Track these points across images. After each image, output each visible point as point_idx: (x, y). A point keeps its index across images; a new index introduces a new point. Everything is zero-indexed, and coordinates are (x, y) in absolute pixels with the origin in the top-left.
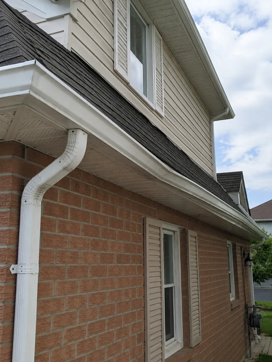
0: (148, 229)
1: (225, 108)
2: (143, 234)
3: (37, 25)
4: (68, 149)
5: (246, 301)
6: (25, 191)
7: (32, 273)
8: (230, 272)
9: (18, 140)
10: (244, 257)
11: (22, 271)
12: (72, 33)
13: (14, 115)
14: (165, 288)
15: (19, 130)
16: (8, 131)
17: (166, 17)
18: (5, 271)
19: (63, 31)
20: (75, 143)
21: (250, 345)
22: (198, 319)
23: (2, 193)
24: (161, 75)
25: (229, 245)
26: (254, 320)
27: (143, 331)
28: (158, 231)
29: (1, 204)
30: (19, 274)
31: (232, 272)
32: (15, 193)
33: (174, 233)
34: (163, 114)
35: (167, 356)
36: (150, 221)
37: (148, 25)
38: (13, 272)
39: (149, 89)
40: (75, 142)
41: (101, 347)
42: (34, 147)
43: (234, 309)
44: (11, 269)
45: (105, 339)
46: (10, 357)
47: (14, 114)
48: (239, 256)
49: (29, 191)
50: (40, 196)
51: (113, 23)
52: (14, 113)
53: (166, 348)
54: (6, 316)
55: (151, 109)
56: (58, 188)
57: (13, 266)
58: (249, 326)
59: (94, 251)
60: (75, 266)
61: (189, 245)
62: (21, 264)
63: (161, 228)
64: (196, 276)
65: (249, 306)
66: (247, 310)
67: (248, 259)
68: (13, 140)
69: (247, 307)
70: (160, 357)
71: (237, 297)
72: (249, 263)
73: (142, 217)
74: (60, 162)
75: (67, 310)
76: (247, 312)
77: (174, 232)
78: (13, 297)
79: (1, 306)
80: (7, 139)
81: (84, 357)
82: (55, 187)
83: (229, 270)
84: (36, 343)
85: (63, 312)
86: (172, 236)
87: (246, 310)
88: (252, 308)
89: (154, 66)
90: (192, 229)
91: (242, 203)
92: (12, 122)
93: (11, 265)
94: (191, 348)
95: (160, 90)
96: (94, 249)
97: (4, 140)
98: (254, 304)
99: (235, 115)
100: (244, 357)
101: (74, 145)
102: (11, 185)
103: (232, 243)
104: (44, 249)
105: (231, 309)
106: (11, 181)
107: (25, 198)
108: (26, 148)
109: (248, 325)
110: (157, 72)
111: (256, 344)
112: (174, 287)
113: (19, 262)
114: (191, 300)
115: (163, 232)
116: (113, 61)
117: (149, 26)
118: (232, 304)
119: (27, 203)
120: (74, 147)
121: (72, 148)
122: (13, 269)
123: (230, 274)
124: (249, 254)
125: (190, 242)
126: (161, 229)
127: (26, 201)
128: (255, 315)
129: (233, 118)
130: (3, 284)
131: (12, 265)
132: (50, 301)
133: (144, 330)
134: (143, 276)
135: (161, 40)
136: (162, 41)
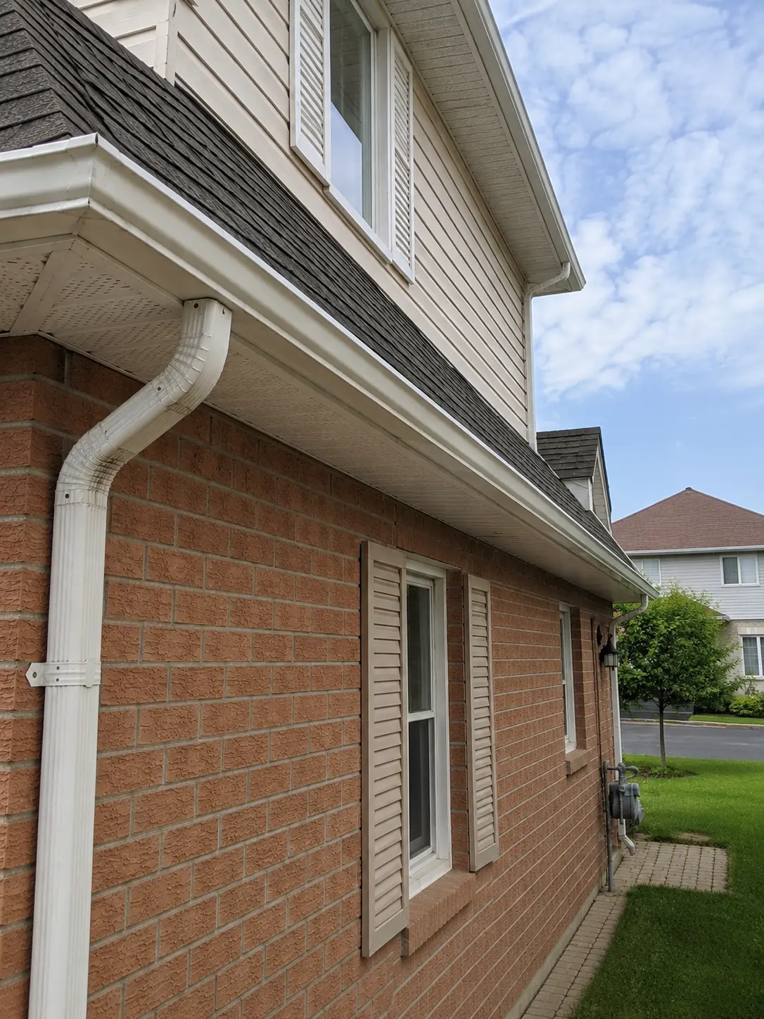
0: (372, 571)
1: (562, 264)
2: (360, 586)
3: (85, 12)
4: (181, 353)
5: (602, 754)
6: (65, 468)
7: (85, 686)
8: (564, 682)
9: (48, 334)
10: (599, 644)
11: (57, 680)
12: (179, 35)
13: (42, 264)
14: (409, 723)
15: (54, 305)
16: (22, 308)
17: (424, 11)
18: (15, 681)
19: (154, 28)
20: (200, 337)
21: (609, 861)
22: (490, 799)
23: (4, 473)
24: (409, 170)
25: (563, 613)
26: (621, 800)
27: (358, 831)
28: (395, 577)
29: (3, 504)
30: (52, 686)
31: (569, 682)
32: (40, 474)
33: (434, 585)
34: (411, 275)
35: (413, 892)
36: (376, 551)
37: (377, 31)
38: (34, 683)
39: (377, 206)
40: (202, 334)
41: (254, 873)
42: (89, 352)
43: (574, 774)
44: (29, 675)
45: (265, 854)
46: (27, 905)
47: (45, 263)
48: (585, 640)
49: (77, 469)
50: (105, 481)
51: (287, 20)
52: (44, 259)
53: (410, 873)
54: (18, 797)
55: (382, 259)
56: (147, 462)
57: (35, 667)
58: (609, 816)
59: (239, 630)
60: (192, 669)
61: (470, 615)
62: (56, 660)
63: (403, 570)
64: (484, 692)
65: (609, 767)
66: (605, 777)
67: (607, 650)
68: (35, 332)
69: (603, 771)
70: (397, 893)
71: (581, 744)
72: (611, 659)
73: (358, 541)
74: (159, 389)
75: (170, 783)
76: (603, 781)
77: (433, 579)
78: (34, 749)
79: (3, 774)
80: (18, 331)
81: (213, 900)
82: (141, 459)
83: (564, 679)
84: (94, 868)
85: (160, 789)
86: (428, 590)
87: (601, 776)
88: (617, 772)
89: (392, 144)
90: (478, 574)
91: (595, 507)
92: (36, 282)
93: (30, 664)
94: (470, 872)
95: (405, 209)
96: (238, 624)
97: (9, 331)
98: (621, 762)
99: (585, 283)
100: (595, 891)
101: (199, 342)
102: (28, 453)
103: (570, 608)
104: (112, 623)
105: (567, 775)
106: (29, 443)
107: (67, 488)
108: (66, 355)
109: (605, 813)
110: (397, 161)
111: (622, 859)
112: (433, 719)
113: (50, 657)
114: (473, 751)
115: (407, 580)
116: (289, 124)
117: (380, 33)
118: (568, 763)
119: (72, 502)
120: (198, 347)
121: (193, 352)
122: (35, 675)
123: (564, 685)
124: (611, 636)
125: (473, 605)
126: (404, 572)
127: (67, 496)
128: (623, 788)
129: (580, 290)
130: (8, 717)
131: (32, 664)
132: (127, 759)
133: (361, 829)
134: (359, 692)
135: (408, 74)
136: (411, 76)
